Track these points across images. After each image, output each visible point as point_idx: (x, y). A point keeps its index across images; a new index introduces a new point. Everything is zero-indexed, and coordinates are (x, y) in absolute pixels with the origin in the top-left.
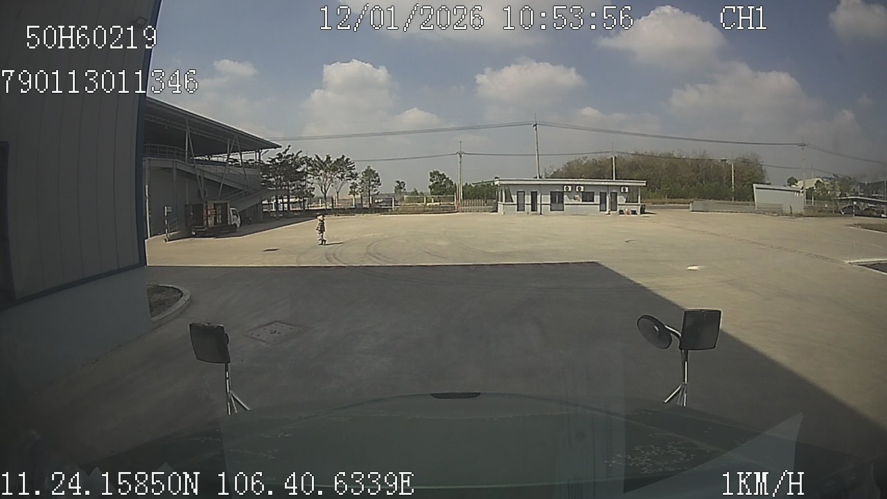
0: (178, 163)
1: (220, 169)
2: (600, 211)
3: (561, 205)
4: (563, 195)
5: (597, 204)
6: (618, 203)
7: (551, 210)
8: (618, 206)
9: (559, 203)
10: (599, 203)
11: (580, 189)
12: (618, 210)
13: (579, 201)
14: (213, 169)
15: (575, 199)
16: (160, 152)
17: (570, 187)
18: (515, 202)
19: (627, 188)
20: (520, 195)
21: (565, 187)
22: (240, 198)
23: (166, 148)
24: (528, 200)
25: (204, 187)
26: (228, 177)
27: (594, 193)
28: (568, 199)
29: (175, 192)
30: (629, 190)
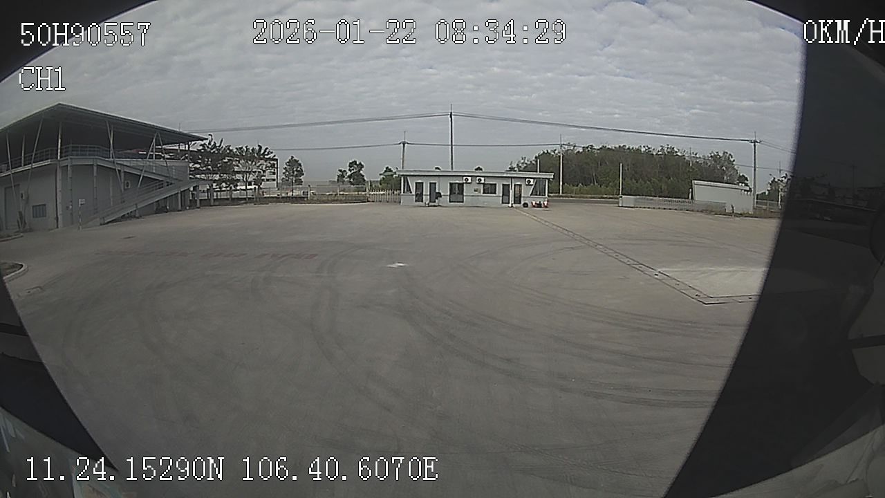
0: (98, 160)
1: (140, 163)
2: (503, 203)
3: (461, 196)
4: (463, 186)
5: (500, 197)
6: (522, 195)
7: (450, 202)
8: (522, 199)
9: (458, 193)
10: (501, 195)
11: (481, 180)
12: (522, 203)
13: (480, 192)
14: (134, 162)
15: (475, 191)
16: (81, 151)
17: (469, 178)
18: (414, 193)
19: (532, 180)
20: (419, 186)
21: (465, 178)
22: (160, 188)
23: (86, 147)
24: (426, 191)
25: (125, 180)
26: (148, 170)
27: (495, 184)
28: (468, 191)
29: (95, 186)
30: (534, 182)
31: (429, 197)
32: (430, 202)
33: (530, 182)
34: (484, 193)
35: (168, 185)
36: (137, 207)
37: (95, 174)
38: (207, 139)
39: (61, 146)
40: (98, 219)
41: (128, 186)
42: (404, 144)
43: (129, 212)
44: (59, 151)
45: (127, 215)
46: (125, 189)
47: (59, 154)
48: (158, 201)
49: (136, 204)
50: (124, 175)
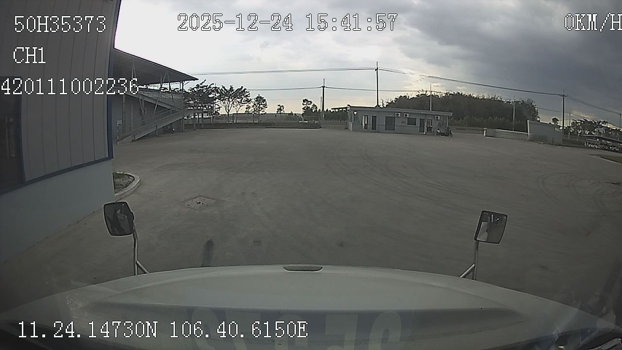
2: (420, 132)
3: (394, 126)
4: (395, 119)
5: (418, 127)
7: (386, 130)
8: (432, 129)
9: (391, 124)
11: (407, 114)
13: (406, 124)
15: (403, 123)
17: (399, 114)
19: (439, 117)
21: (396, 113)
22: (169, 115)
24: (370, 122)
25: (145, 108)
26: (161, 100)
27: (416, 119)
28: (398, 122)
29: (124, 111)
30: (440, 118)
31: (371, 126)
32: (372, 129)
33: (437, 118)
34: (408, 124)
35: (173, 113)
36: (156, 128)
37: (124, 102)
40: (131, 136)
43: (151, 131)
45: (150, 134)
46: (144, 114)
50: (145, 104)
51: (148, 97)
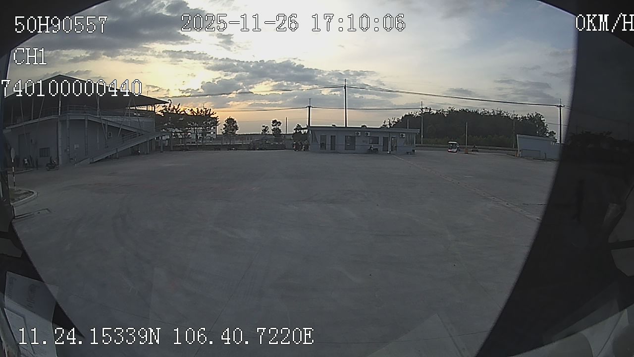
0: (89, 117)
1: (119, 119)
2: (384, 151)
3: (354, 146)
4: (354, 139)
5: (381, 146)
7: (345, 149)
8: (397, 148)
9: (351, 144)
10: (382, 145)
11: (369, 133)
13: (367, 143)
14: (114, 119)
15: (364, 142)
16: (76, 109)
17: (359, 133)
18: (319, 143)
19: (404, 134)
20: (323, 138)
21: (356, 132)
22: (134, 137)
23: (80, 107)
24: (328, 141)
25: (108, 131)
26: (125, 124)
27: (378, 137)
28: (358, 142)
29: (86, 135)
30: (406, 135)
31: (330, 146)
32: (331, 149)
33: (403, 135)
35: (139, 136)
36: (117, 151)
37: (86, 126)
38: (168, 103)
39: (61, 106)
40: (89, 159)
41: (110, 136)
42: (309, 107)
43: (111, 154)
44: (60, 109)
45: (109, 157)
46: (108, 138)
47: (60, 111)
48: (132, 147)
49: (117, 149)
50: (108, 128)
51: (112, 122)
